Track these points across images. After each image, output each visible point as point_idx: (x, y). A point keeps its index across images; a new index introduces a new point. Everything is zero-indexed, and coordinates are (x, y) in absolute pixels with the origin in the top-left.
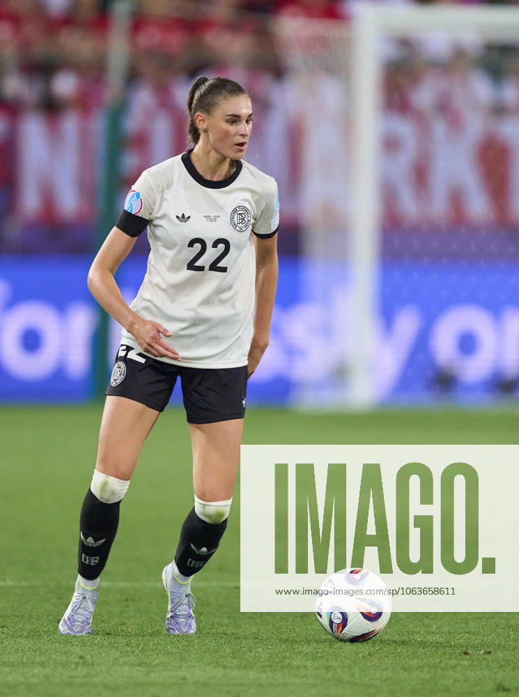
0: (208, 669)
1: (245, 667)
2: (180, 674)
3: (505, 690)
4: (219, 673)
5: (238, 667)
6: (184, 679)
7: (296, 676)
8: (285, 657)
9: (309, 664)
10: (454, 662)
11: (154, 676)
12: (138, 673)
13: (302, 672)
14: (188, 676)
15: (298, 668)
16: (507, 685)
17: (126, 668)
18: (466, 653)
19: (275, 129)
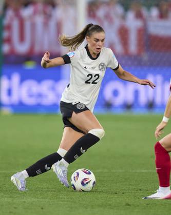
0: (33, 199)
1: (45, 198)
2: (23, 200)
3: (129, 205)
4: (36, 200)
5: (42, 198)
6: (25, 202)
7: (61, 201)
8: (57, 195)
9: (65, 197)
10: (112, 196)
11: (15, 201)
12: (10, 200)
13: (63, 199)
14: (26, 201)
15: (62, 198)
16: (129, 204)
17: (6, 199)
18: (116, 193)
19: (52, 24)
